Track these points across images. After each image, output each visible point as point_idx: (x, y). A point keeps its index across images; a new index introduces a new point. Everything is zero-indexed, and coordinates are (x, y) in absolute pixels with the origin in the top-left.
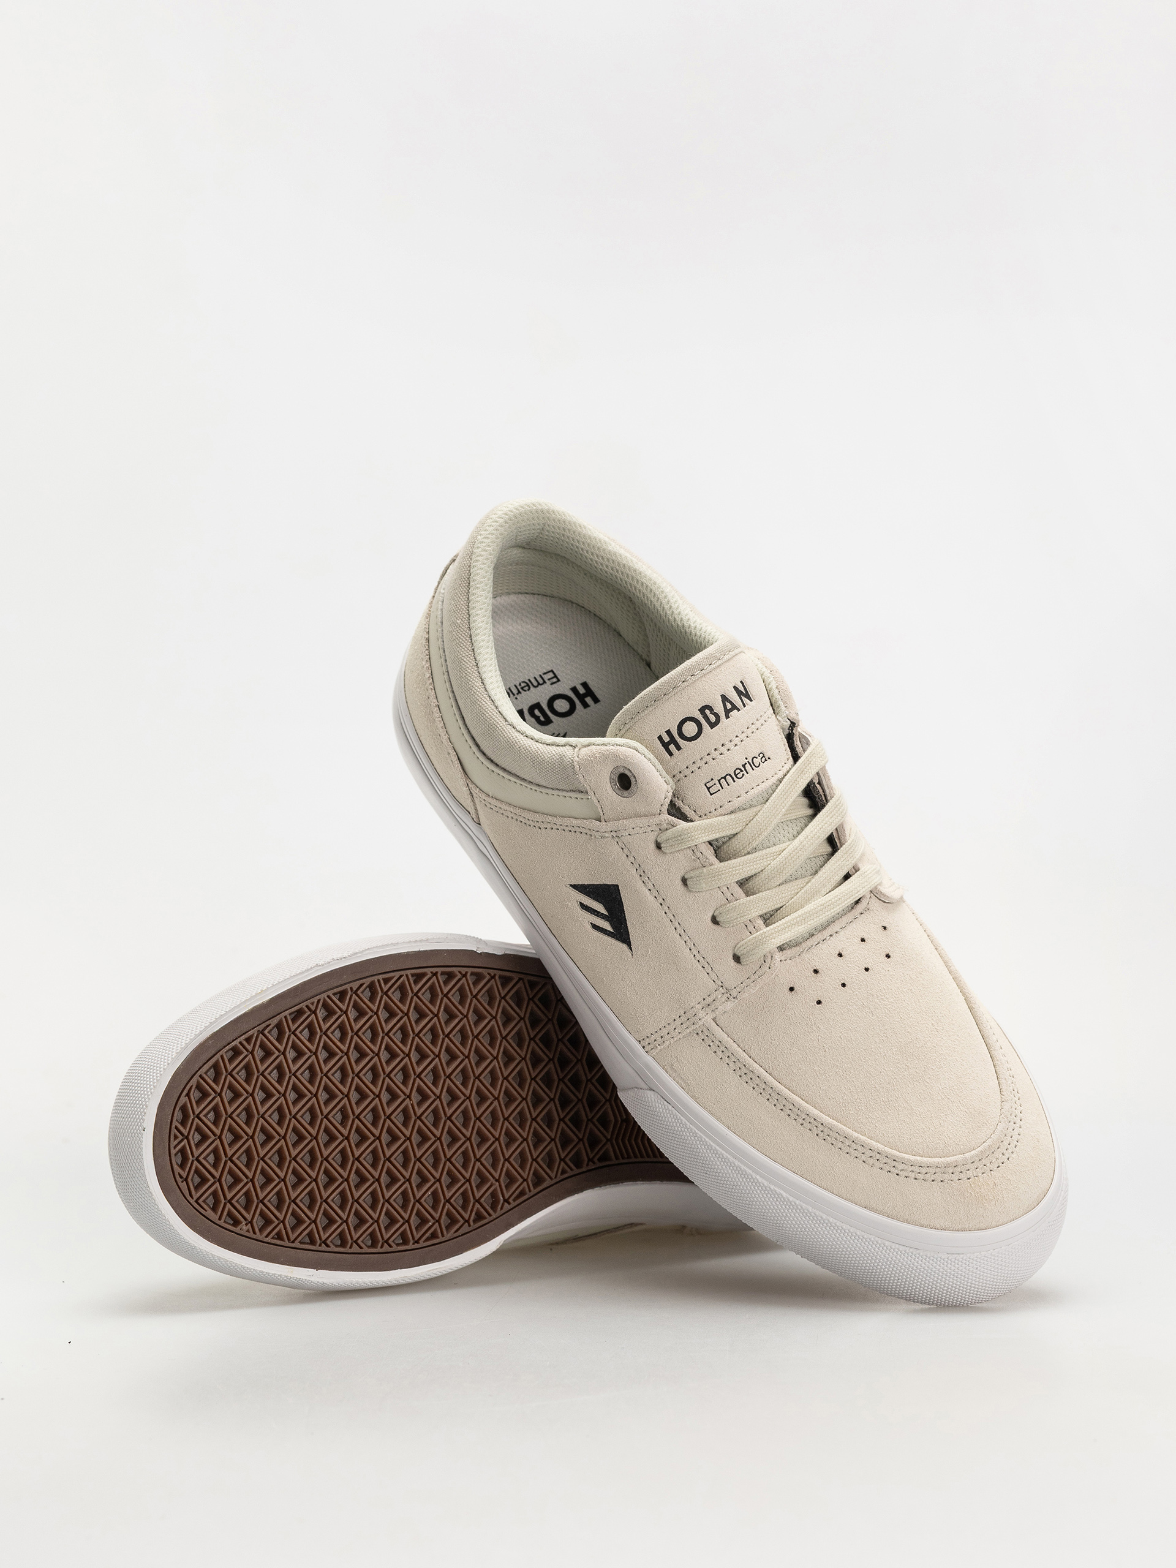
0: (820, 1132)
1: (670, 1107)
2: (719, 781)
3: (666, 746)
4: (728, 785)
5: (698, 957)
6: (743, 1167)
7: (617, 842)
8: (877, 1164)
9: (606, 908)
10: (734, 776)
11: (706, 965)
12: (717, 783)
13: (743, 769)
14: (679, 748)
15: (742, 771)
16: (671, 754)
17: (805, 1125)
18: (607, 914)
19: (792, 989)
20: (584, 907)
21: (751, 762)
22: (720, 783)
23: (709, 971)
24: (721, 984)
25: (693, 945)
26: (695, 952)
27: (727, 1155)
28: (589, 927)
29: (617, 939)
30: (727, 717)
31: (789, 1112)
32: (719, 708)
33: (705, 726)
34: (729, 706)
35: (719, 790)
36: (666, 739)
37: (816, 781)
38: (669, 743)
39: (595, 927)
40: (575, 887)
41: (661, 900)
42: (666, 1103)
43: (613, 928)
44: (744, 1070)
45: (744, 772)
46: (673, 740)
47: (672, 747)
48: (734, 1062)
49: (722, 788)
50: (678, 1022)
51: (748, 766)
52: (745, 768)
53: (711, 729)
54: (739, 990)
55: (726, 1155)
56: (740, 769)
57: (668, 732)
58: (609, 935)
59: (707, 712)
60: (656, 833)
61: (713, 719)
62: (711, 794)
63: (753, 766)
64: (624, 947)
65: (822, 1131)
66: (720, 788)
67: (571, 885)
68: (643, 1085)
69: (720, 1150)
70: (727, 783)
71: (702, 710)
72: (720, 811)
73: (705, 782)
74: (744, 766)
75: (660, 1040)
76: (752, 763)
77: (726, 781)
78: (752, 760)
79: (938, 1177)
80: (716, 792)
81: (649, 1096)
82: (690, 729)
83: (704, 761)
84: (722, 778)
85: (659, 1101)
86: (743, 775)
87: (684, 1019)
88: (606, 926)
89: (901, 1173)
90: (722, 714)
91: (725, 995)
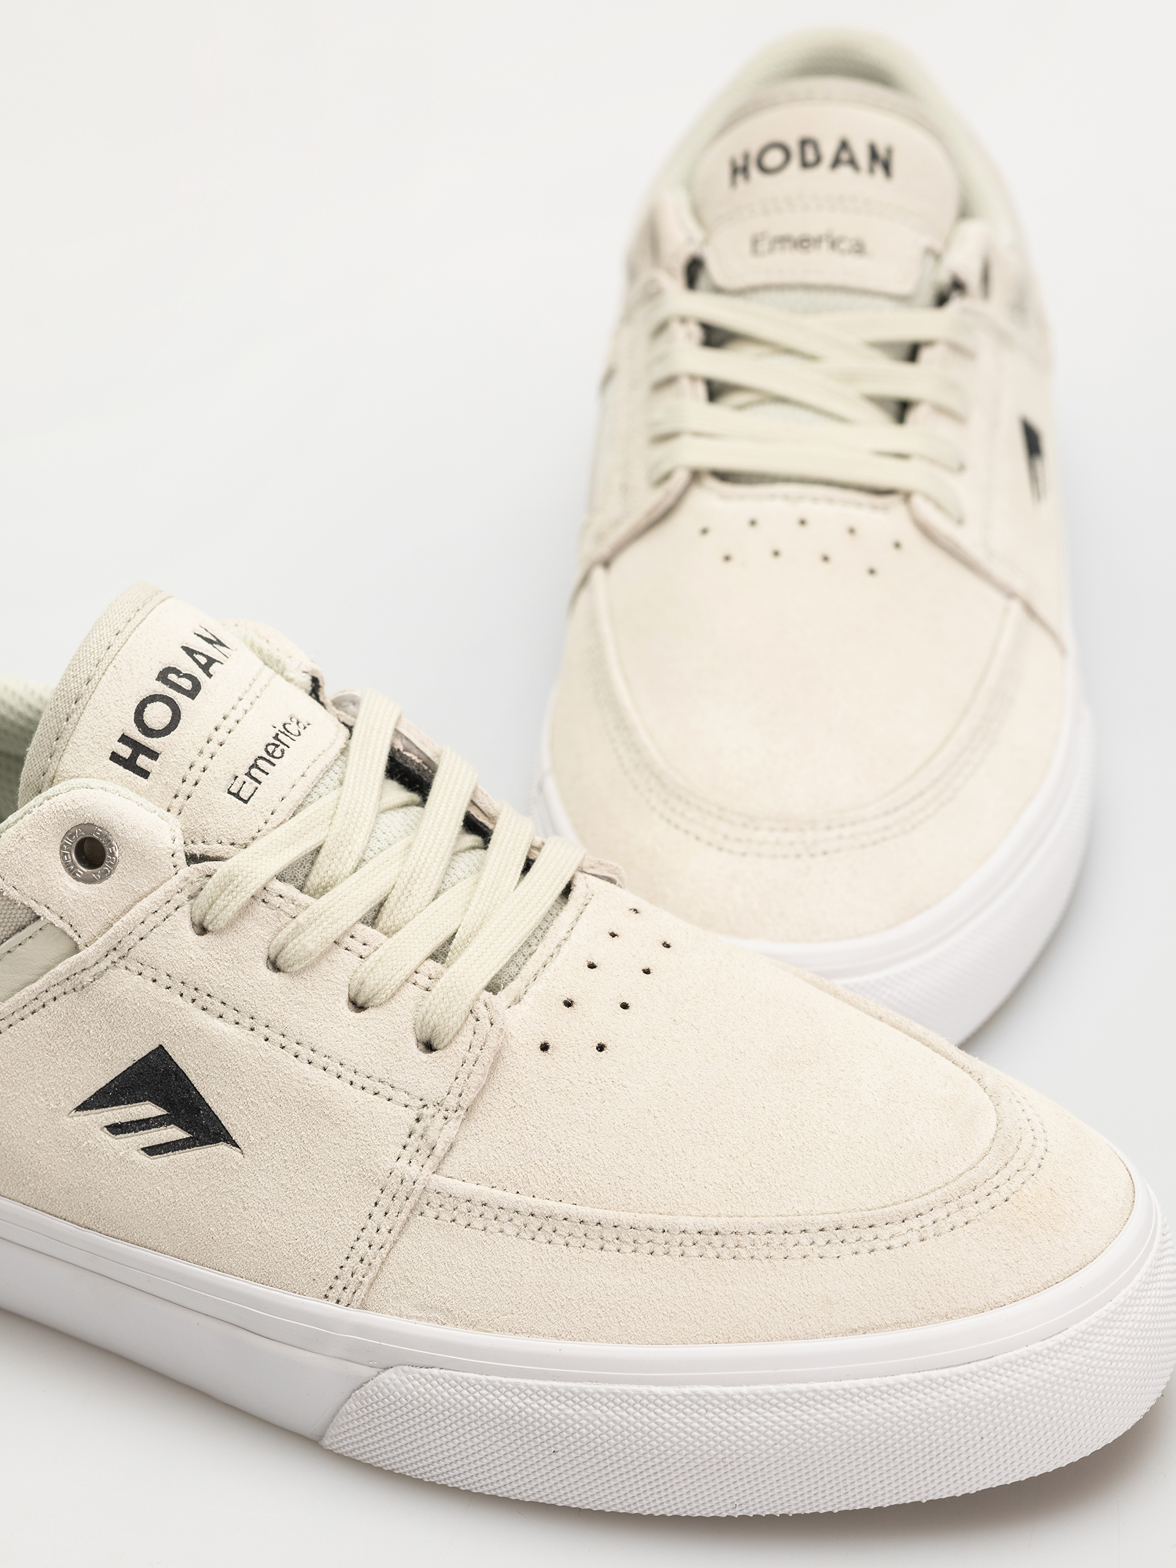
0: (720, 1250)
1: (435, 1371)
2: (249, 774)
3: (129, 764)
4: (267, 774)
5: (359, 1081)
6: (617, 1388)
7: (127, 968)
8: (845, 1249)
9: (157, 1103)
10: (268, 757)
11: (380, 1087)
12: (247, 779)
13: (277, 743)
14: (153, 755)
15: (277, 746)
16: (145, 774)
17: (687, 1252)
18: (165, 1112)
19: (545, 1047)
20: (116, 1129)
21: (283, 730)
22: (252, 778)
23: (391, 1093)
24: (421, 1103)
25: (339, 1066)
26: (350, 1076)
27: (579, 1385)
28: (144, 1158)
29: (203, 1144)
30: (210, 676)
31: (648, 1247)
32: (187, 665)
33: (180, 699)
34: (203, 661)
35: (257, 788)
36: (125, 752)
37: (399, 746)
38: (134, 757)
39: (152, 1151)
40: (85, 1106)
41: (248, 1023)
42: (424, 1370)
43: (186, 1130)
44: (535, 1223)
45: (282, 746)
46: (138, 749)
47: (142, 761)
48: (511, 1220)
49: (260, 783)
50: (378, 1212)
51: (281, 737)
52: (279, 740)
53: (193, 699)
54: (458, 1091)
55: (575, 1386)
56: (273, 744)
57: (124, 739)
58: (183, 1148)
59: (172, 677)
60: (186, 908)
61: (187, 684)
62: (246, 802)
63: (291, 736)
64: (222, 1148)
65: (723, 1246)
66: (256, 784)
67: (78, 1109)
68: (367, 1372)
69: (562, 1384)
70: (263, 771)
71: (163, 677)
72: (274, 820)
73: (225, 785)
74: (276, 737)
75: (362, 1268)
76: (286, 732)
77: (259, 769)
78: (285, 728)
79: (958, 1218)
80: (252, 795)
81: (388, 1381)
82: (158, 715)
83: (207, 755)
84: (250, 768)
85: (411, 1376)
86: (283, 751)
87: (385, 1201)
88: (174, 1133)
89: (893, 1242)
90: (199, 673)
91: (437, 1116)
